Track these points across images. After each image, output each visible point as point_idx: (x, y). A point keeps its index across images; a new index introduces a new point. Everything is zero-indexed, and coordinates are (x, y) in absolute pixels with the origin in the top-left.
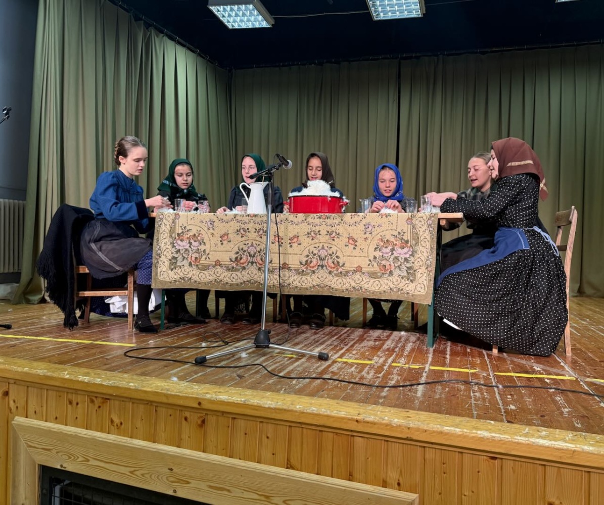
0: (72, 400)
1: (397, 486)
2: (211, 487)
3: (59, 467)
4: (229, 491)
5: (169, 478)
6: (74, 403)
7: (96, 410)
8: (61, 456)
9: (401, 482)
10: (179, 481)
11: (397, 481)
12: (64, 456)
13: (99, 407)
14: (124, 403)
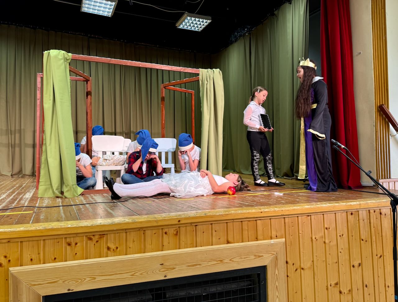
0: (71, 242)
1: (276, 237)
2: (189, 266)
3: (66, 292)
4: (200, 265)
5: (160, 270)
6: (73, 244)
7: (95, 244)
8: (68, 283)
9: (277, 235)
10: (168, 269)
11: (276, 235)
12: (70, 283)
13: (97, 241)
14: (118, 234)
